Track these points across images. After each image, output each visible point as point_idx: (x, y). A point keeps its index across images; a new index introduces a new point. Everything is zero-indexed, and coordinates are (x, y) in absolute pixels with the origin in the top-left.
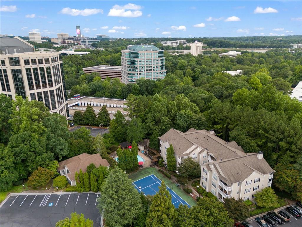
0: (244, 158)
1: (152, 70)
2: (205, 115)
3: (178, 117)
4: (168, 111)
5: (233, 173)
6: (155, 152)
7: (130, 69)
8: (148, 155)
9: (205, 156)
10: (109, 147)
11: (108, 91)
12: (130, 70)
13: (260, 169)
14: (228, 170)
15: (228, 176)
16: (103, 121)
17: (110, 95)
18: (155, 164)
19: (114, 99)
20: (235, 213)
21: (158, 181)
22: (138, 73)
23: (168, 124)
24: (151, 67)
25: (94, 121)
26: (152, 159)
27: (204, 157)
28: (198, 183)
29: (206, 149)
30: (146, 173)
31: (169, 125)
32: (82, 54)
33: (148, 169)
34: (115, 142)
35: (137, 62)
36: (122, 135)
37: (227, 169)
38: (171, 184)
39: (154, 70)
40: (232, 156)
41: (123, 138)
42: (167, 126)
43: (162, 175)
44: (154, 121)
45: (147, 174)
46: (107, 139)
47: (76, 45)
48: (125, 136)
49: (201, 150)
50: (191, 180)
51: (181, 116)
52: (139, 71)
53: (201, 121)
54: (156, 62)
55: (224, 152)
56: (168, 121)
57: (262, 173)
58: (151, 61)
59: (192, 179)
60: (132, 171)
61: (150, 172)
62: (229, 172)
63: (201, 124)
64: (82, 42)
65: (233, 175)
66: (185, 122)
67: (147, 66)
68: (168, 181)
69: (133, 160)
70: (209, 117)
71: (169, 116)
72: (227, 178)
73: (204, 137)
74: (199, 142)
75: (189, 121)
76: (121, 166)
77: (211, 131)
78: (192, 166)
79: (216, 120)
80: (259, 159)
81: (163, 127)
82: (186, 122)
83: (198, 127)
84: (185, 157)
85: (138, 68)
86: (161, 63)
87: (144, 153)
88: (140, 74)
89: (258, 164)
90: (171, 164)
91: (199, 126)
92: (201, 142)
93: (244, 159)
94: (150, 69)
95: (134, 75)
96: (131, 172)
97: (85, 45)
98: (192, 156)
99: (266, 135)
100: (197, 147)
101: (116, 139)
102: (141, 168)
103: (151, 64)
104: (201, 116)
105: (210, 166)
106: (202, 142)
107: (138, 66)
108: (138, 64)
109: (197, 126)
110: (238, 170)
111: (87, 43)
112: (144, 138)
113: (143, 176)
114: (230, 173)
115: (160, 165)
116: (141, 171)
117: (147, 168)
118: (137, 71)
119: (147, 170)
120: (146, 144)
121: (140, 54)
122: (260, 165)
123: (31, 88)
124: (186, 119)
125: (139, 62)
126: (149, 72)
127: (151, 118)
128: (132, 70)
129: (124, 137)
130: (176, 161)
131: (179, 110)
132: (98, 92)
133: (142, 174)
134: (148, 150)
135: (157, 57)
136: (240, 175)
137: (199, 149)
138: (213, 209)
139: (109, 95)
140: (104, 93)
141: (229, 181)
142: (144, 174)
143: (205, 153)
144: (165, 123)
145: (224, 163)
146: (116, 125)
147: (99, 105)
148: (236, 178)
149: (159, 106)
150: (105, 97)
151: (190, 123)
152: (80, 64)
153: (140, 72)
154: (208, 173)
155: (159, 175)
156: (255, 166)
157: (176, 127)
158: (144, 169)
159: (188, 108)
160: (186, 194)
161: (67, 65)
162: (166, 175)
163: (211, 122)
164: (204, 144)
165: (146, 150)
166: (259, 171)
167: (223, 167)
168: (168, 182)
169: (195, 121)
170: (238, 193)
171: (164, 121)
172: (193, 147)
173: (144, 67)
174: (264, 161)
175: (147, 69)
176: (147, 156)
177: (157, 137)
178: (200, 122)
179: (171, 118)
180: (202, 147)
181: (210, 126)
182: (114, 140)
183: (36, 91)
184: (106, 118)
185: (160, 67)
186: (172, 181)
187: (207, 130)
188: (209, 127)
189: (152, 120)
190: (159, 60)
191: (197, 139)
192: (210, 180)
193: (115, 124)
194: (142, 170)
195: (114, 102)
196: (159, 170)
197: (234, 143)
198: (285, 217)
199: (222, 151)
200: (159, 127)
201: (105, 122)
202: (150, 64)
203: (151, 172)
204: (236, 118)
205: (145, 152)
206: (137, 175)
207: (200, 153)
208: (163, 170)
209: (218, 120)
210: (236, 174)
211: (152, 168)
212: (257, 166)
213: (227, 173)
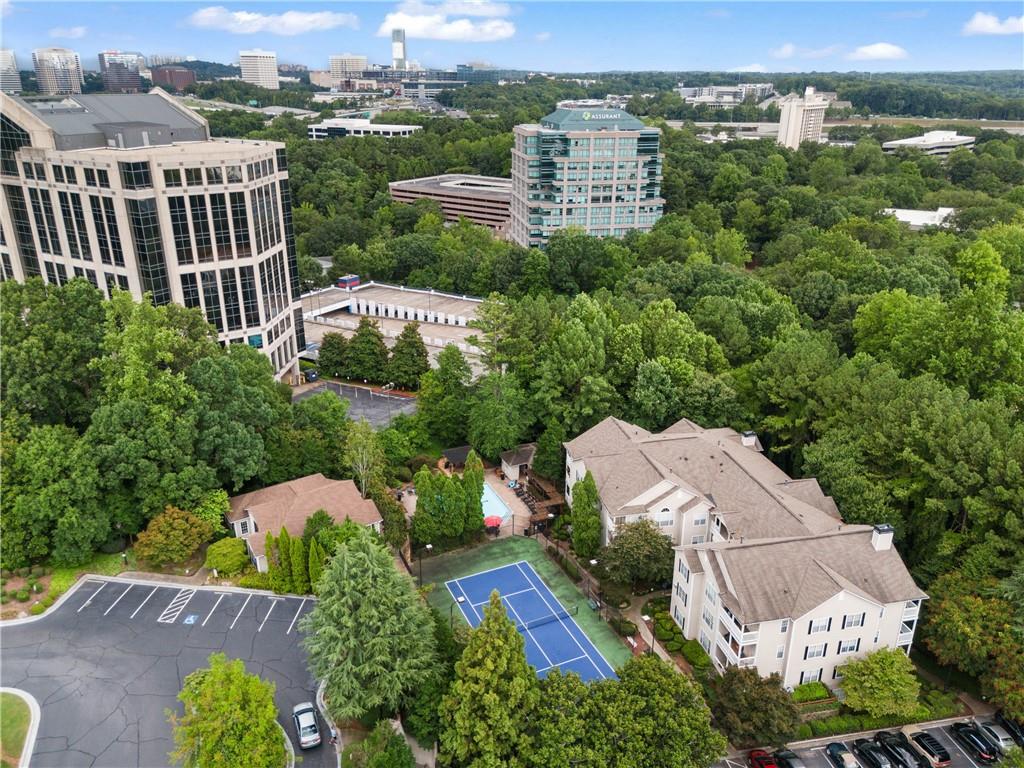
0: (822, 541)
1: (614, 199)
2: (740, 378)
3: (639, 377)
4: (611, 358)
5: (768, 588)
6: (549, 489)
7: (535, 192)
8: (526, 495)
9: (703, 522)
10: (407, 458)
11: (448, 270)
12: (536, 197)
13: (873, 586)
14: (754, 578)
15: (750, 596)
16: (405, 372)
17: (454, 283)
18: (541, 530)
19: (464, 297)
20: (749, 719)
21: (537, 583)
22: (561, 209)
23: (602, 400)
24: (611, 187)
25: (379, 370)
26: (534, 513)
27: (697, 523)
28: (663, 605)
29: (709, 497)
30: (504, 556)
31: (608, 405)
32: (394, 134)
33: (515, 541)
34: (430, 444)
35: (562, 169)
36: (454, 424)
37: (752, 572)
38: (575, 600)
39: (618, 198)
40: (785, 531)
41: (458, 434)
42: (601, 405)
43: (554, 567)
44: (561, 388)
45: (510, 557)
46: (404, 432)
47: (387, 96)
48: (463, 429)
49: (689, 498)
50: (644, 594)
51: (650, 378)
52: (566, 200)
53: (717, 400)
54: (626, 173)
55: (763, 513)
56: (603, 389)
57: (875, 597)
58: (612, 168)
59: (650, 592)
60: (462, 545)
61: (518, 553)
62: (754, 583)
63: (717, 409)
64: (405, 87)
65: (765, 593)
66: (663, 397)
67: (595, 183)
68: (567, 589)
69: (463, 511)
70: (750, 385)
71: (611, 372)
72: (743, 602)
73: (712, 457)
74: (691, 471)
75: (677, 394)
76: (424, 525)
77: (746, 436)
78: (646, 550)
79: (774, 399)
80: (877, 549)
81: (588, 411)
82: (668, 397)
83: (705, 419)
84: (631, 519)
85: (565, 189)
86: (646, 175)
87: (515, 490)
88: (569, 211)
89: (870, 567)
90: (584, 535)
91: (709, 416)
92: (695, 473)
93: (820, 544)
94: (607, 194)
95: (549, 213)
96: (457, 547)
97: (415, 97)
98: (656, 515)
99: (927, 468)
100: (675, 488)
101: (435, 435)
102: (492, 538)
103: (611, 179)
104: (721, 382)
105: (700, 554)
106: (701, 473)
107: (565, 183)
108: (563, 177)
109: (705, 415)
110: (788, 579)
111: (422, 91)
112: (522, 437)
113: (491, 563)
114: (756, 587)
115: (556, 534)
116: (491, 547)
117: (514, 539)
118: (558, 200)
119: (512, 544)
120: (527, 459)
121: (573, 142)
122: (875, 571)
123: (184, 257)
124: (667, 388)
125: (569, 168)
126: (601, 204)
127: (550, 377)
128: (542, 197)
129: (460, 431)
130: (601, 527)
131: (651, 354)
132: (418, 272)
133: (491, 556)
134: (530, 482)
135: (635, 152)
136: (795, 596)
137: (682, 497)
138: (657, 697)
139: (449, 284)
140: (438, 274)
141: (749, 614)
142: (498, 558)
143: (701, 510)
144: (595, 397)
145: (746, 551)
146: (438, 391)
147: (413, 316)
148: (775, 606)
149: (579, 338)
150: (436, 289)
151: (682, 401)
152: (381, 166)
153: (570, 206)
154: (692, 576)
155: (545, 564)
156: (854, 572)
157: (633, 413)
158: (502, 540)
159: (682, 350)
160: (615, 637)
161: (339, 171)
162: (565, 569)
163: (757, 404)
164: (704, 480)
165: (525, 481)
166: (865, 589)
167: (738, 566)
168: (566, 592)
169: (698, 398)
170: (780, 655)
171: (590, 391)
172: (663, 487)
173: (583, 189)
174: (891, 558)
175: (596, 194)
176: (524, 500)
177: (561, 440)
178: (713, 403)
179: (618, 381)
180: (698, 488)
181: (752, 416)
182: (429, 439)
183: (197, 268)
184: (414, 362)
185: (643, 188)
186: (580, 590)
187: (739, 430)
188: (747, 420)
189: (552, 383)
190: (641, 164)
191: (686, 459)
192: (698, 602)
193: (437, 386)
194: (495, 542)
195: (462, 309)
196: (550, 550)
197: (811, 485)
198: (933, 756)
199: (757, 508)
200: (573, 408)
201: (412, 377)
202: (606, 179)
203: (523, 552)
204: (838, 398)
205: (518, 486)
206: (475, 556)
207: (683, 509)
208: (561, 551)
209: (779, 401)
210: (779, 592)
211: (528, 542)
212: (864, 575)
213: (748, 585)
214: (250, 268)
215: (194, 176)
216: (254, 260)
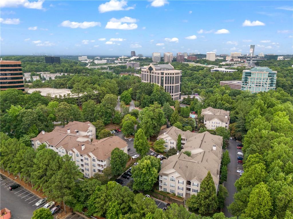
1: (261, 86)
7: (243, 83)
12: (243, 84)
22: (248, 87)
24: (261, 83)
35: (249, 79)
39: (262, 86)
47: (242, 63)
52: (249, 85)
54: (265, 81)
58: (261, 79)
64: (247, 61)
67: (257, 82)
85: (249, 83)
86: (270, 81)
88: (250, 88)
94: (260, 85)
95: (245, 88)
97: (249, 63)
103: (261, 82)
107: (249, 82)
108: (249, 81)
111: (251, 62)
118: (247, 85)
121: (252, 74)
125: (251, 79)
126: (258, 87)
128: (245, 84)
135: (267, 76)
153: (250, 87)
173: (254, 83)
175: (257, 85)
185: (269, 84)
190: (269, 79)
202: (260, 81)
214: (173, 86)
215: (168, 74)
216: (174, 85)
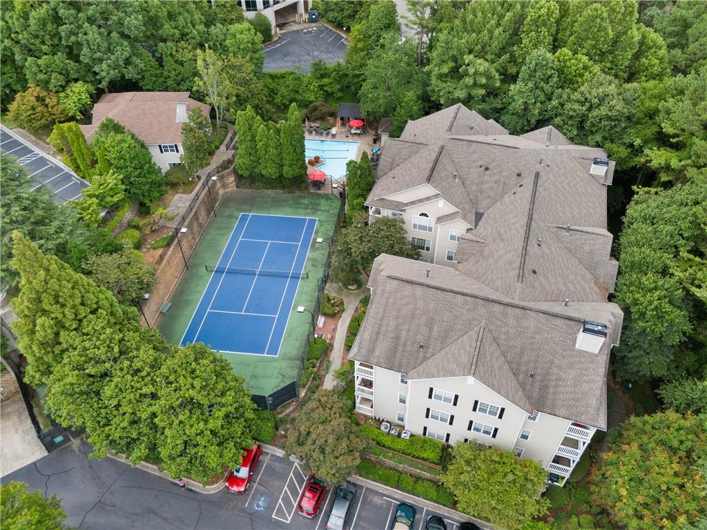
0: (510, 310)
5: (403, 335)
13: (537, 385)
14: (397, 317)
15: (378, 333)
21: (306, 241)
30: (307, 208)
33: (327, 199)
37: (398, 311)
45: (308, 211)
61: (319, 210)
62: (392, 323)
65: (398, 338)
73: (519, 175)
89: (551, 362)
98: (412, 217)
102: (313, 190)
110: (435, 334)
116: (304, 197)
117: (327, 197)
119: (322, 201)
122: (555, 370)
133: (296, 205)
136: (429, 355)
142: (299, 208)
145: (409, 287)
148: (398, 356)
155: (329, 227)
156: (525, 359)
158: (318, 194)
166: (522, 385)
167: (388, 298)
191: (487, 169)
194: (311, 195)
203: (323, 211)
210: (414, 343)
212: (535, 368)
213: (385, 322)
